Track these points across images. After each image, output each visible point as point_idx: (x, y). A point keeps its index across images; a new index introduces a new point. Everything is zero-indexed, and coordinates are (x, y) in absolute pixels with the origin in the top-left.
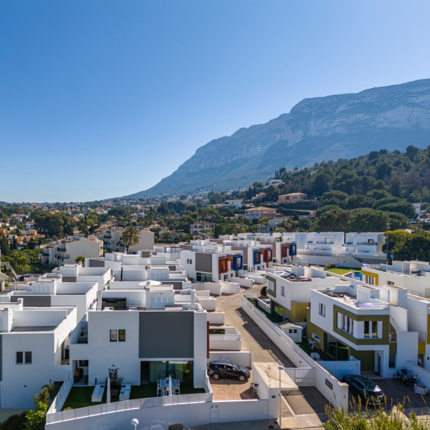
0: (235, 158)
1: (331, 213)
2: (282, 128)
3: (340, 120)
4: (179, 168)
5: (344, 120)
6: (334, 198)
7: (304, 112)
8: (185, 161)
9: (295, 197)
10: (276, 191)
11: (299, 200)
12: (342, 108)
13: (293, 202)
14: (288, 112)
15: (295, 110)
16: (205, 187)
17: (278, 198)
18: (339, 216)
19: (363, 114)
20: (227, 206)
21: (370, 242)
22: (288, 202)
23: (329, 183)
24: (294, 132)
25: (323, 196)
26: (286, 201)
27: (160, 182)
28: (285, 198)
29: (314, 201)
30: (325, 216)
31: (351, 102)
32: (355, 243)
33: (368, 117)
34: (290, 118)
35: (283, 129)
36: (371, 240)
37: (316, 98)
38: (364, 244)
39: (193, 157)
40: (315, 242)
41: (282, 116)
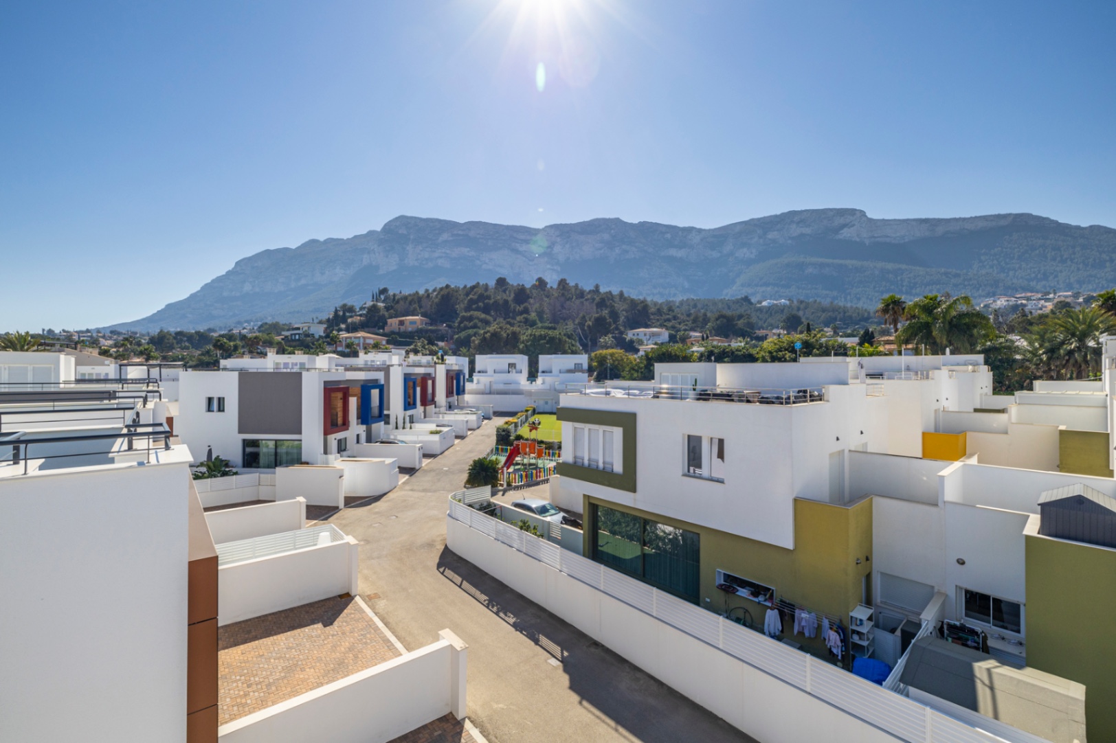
0: (303, 282)
1: (496, 330)
2: (372, 248)
3: (443, 251)
4: (203, 288)
5: (448, 252)
6: (476, 321)
7: (400, 232)
8: (214, 277)
9: (413, 322)
10: (381, 313)
11: (420, 327)
12: (445, 236)
13: (410, 329)
14: (379, 228)
15: (388, 228)
16: (251, 321)
17: (386, 323)
18: (508, 335)
19: (468, 249)
20: (299, 334)
21: (577, 368)
22: (403, 328)
23: (457, 306)
24: (387, 257)
25: (459, 319)
26: (399, 328)
27: (162, 310)
28: (397, 323)
29: (441, 328)
30: (489, 334)
31: (455, 232)
32: (555, 371)
33: (472, 253)
34: (383, 237)
35: (373, 250)
36: (578, 364)
37: (416, 218)
38: (569, 371)
39: (229, 273)
40: (490, 372)
41: (371, 233)
